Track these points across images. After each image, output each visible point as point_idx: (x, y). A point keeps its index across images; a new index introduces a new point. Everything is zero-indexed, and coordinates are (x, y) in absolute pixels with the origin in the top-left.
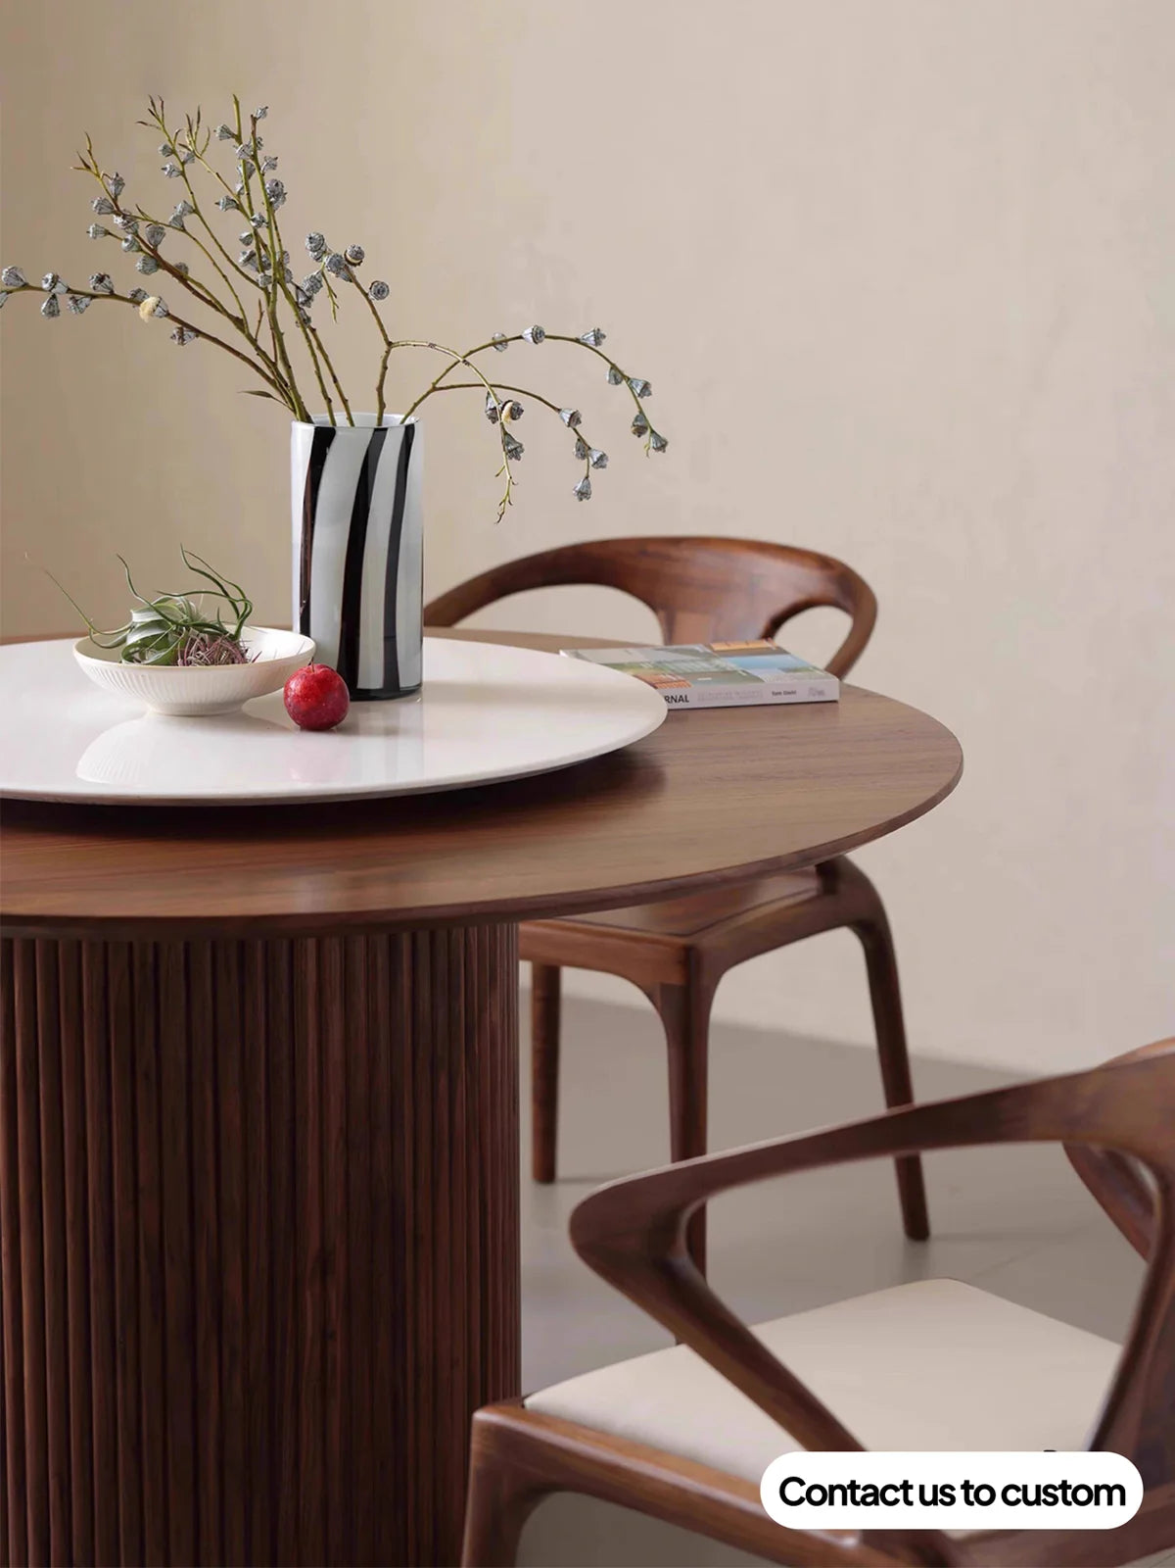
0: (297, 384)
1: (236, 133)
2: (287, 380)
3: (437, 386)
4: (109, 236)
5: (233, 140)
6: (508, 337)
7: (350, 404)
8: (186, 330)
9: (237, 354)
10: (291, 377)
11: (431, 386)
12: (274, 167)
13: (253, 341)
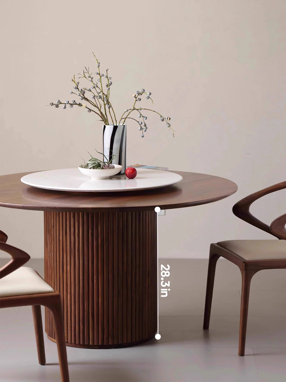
0: (108, 119)
1: (99, 73)
2: (106, 118)
3: (122, 118)
4: (73, 93)
5: (98, 75)
6: (128, 109)
7: (114, 122)
8: (90, 110)
9: (96, 113)
10: (107, 117)
11: (121, 118)
12: (111, 79)
13: (100, 110)
